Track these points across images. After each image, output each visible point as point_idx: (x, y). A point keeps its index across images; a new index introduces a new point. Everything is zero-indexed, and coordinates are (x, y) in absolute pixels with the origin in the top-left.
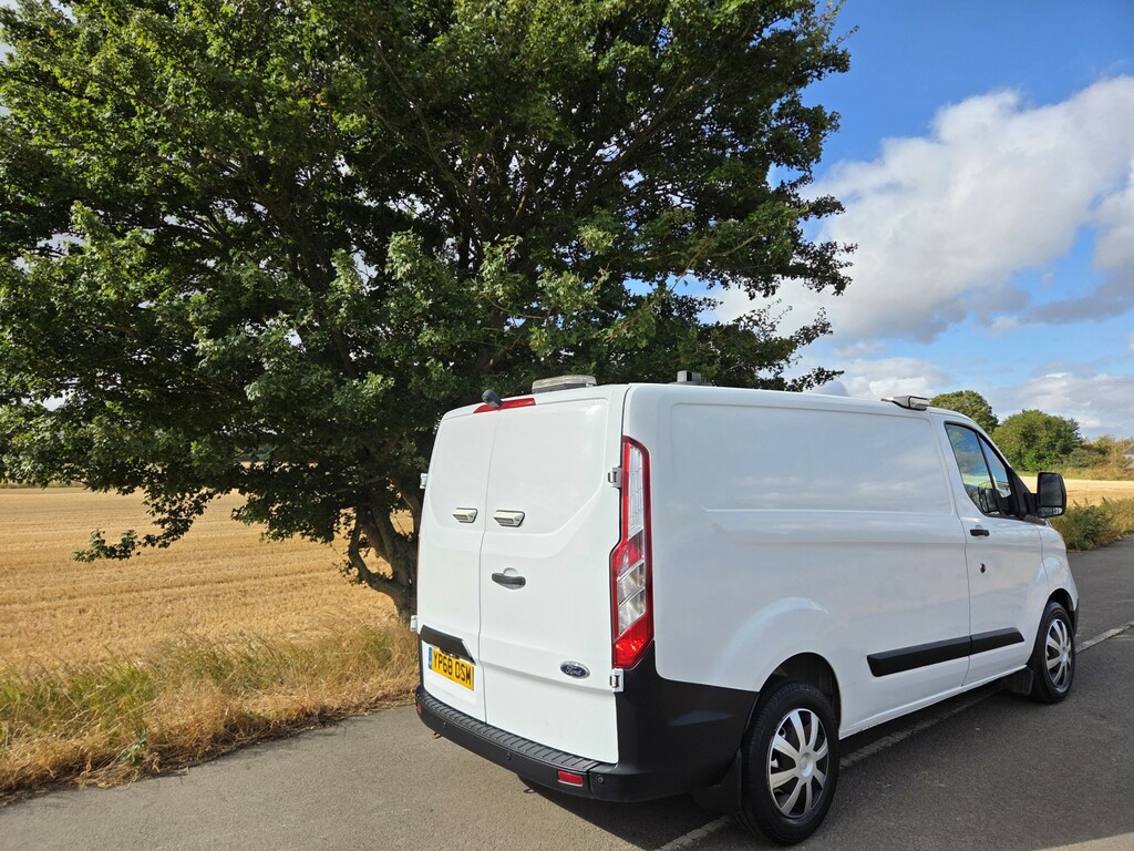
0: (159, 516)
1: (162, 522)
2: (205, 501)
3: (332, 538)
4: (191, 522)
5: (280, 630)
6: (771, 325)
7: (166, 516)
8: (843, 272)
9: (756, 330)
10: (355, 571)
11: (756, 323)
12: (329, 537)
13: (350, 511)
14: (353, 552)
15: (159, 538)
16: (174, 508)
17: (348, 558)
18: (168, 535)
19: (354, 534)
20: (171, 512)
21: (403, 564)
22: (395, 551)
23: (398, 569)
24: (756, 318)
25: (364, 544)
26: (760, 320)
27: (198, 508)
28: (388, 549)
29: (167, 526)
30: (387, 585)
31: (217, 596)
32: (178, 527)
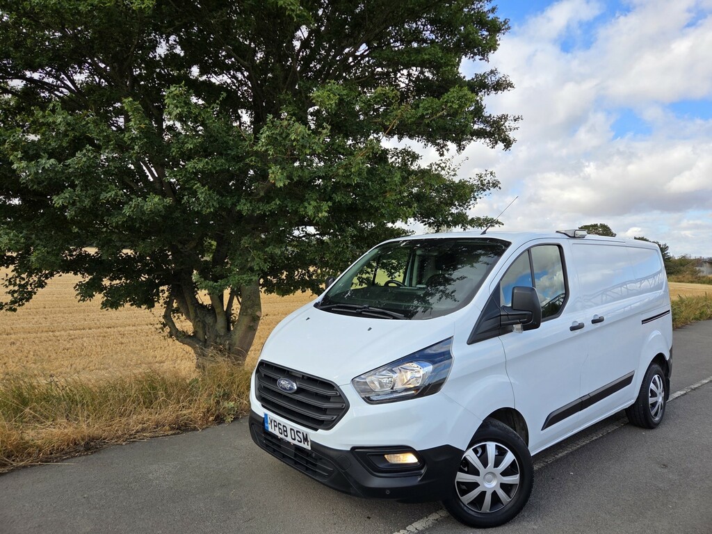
0: (11, 288)
1: (13, 292)
2: (47, 278)
3: (153, 306)
4: (35, 293)
5: (139, 362)
6: (454, 170)
7: (16, 288)
8: (511, 135)
9: (443, 173)
10: (167, 329)
11: (443, 169)
12: (151, 305)
13: (165, 288)
14: (166, 316)
15: (6, 304)
16: (23, 283)
17: (163, 320)
18: (13, 302)
19: (168, 304)
20: (20, 286)
21: (201, 325)
22: (196, 316)
23: (198, 329)
24: (443, 165)
25: (177, 311)
26: (446, 166)
27: (41, 284)
28: (192, 316)
29: (16, 295)
30: (188, 340)
31: (105, 337)
32: (24, 295)
